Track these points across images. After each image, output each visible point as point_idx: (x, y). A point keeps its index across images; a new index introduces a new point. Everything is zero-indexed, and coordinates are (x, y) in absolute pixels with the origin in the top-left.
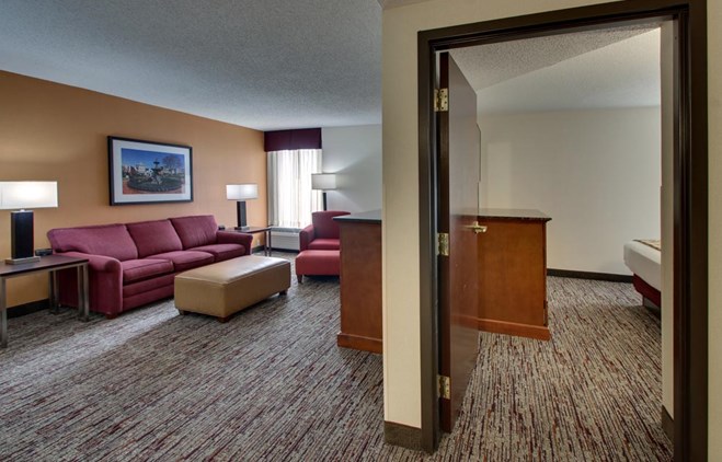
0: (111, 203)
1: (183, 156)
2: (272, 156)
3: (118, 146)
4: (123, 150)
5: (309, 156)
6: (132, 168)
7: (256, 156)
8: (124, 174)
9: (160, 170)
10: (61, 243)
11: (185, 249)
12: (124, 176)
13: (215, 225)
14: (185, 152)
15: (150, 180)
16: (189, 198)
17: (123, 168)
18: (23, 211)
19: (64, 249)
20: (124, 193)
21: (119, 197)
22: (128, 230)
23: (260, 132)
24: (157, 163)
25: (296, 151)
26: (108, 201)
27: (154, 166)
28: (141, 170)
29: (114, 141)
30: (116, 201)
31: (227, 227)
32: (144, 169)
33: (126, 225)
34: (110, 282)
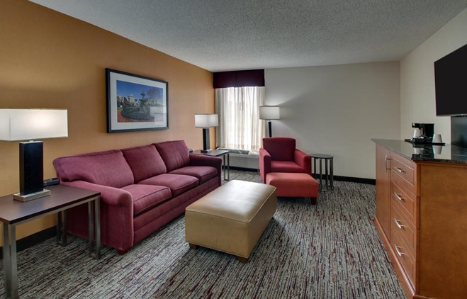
0: (108, 130)
1: (162, 89)
2: (219, 92)
3: (114, 77)
4: (118, 81)
5: (251, 92)
6: (125, 99)
7: (207, 92)
8: (119, 104)
9: (145, 101)
10: (68, 172)
11: (169, 171)
12: (118, 106)
13: (187, 148)
14: (163, 86)
15: (138, 109)
16: (166, 126)
17: (118, 98)
18: (31, 142)
19: (70, 178)
20: (119, 121)
21: (115, 125)
22: (124, 156)
23: (211, 72)
24: (143, 95)
25: (240, 88)
26: (106, 130)
27: (141, 97)
28: (132, 100)
29: (112, 74)
30: (112, 129)
31: (194, 150)
32: (133, 99)
33: (122, 151)
34: (123, 217)
